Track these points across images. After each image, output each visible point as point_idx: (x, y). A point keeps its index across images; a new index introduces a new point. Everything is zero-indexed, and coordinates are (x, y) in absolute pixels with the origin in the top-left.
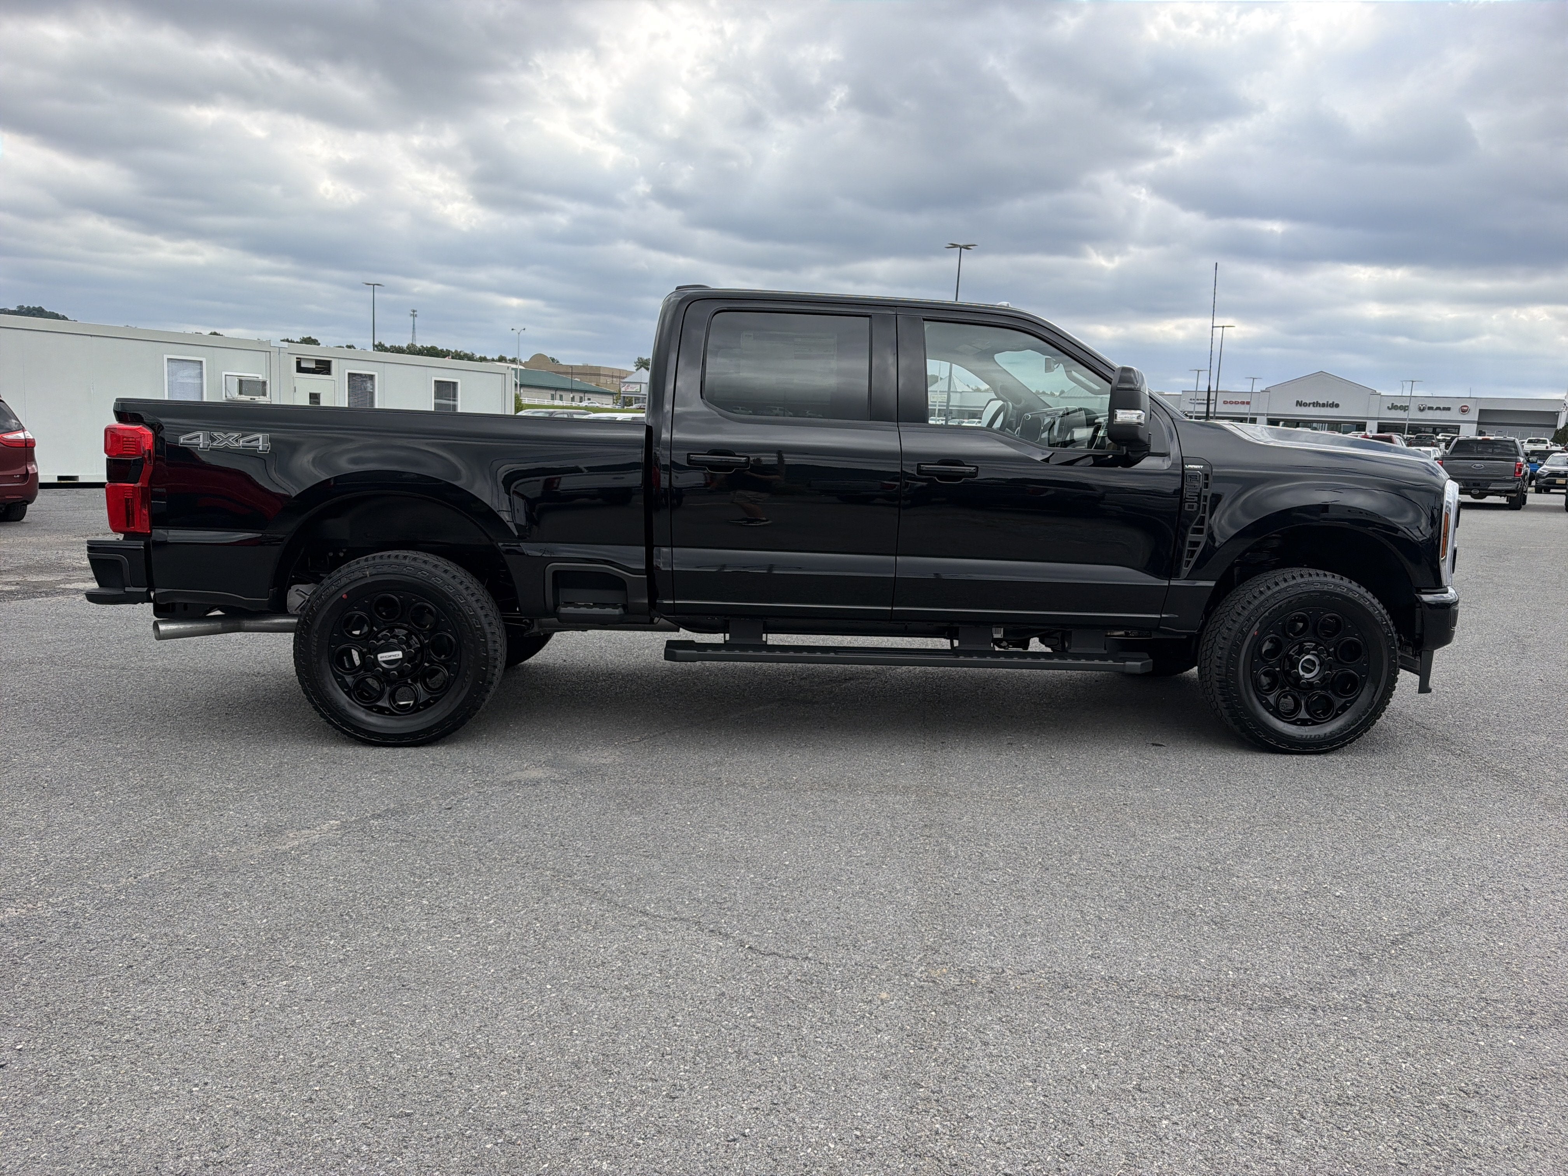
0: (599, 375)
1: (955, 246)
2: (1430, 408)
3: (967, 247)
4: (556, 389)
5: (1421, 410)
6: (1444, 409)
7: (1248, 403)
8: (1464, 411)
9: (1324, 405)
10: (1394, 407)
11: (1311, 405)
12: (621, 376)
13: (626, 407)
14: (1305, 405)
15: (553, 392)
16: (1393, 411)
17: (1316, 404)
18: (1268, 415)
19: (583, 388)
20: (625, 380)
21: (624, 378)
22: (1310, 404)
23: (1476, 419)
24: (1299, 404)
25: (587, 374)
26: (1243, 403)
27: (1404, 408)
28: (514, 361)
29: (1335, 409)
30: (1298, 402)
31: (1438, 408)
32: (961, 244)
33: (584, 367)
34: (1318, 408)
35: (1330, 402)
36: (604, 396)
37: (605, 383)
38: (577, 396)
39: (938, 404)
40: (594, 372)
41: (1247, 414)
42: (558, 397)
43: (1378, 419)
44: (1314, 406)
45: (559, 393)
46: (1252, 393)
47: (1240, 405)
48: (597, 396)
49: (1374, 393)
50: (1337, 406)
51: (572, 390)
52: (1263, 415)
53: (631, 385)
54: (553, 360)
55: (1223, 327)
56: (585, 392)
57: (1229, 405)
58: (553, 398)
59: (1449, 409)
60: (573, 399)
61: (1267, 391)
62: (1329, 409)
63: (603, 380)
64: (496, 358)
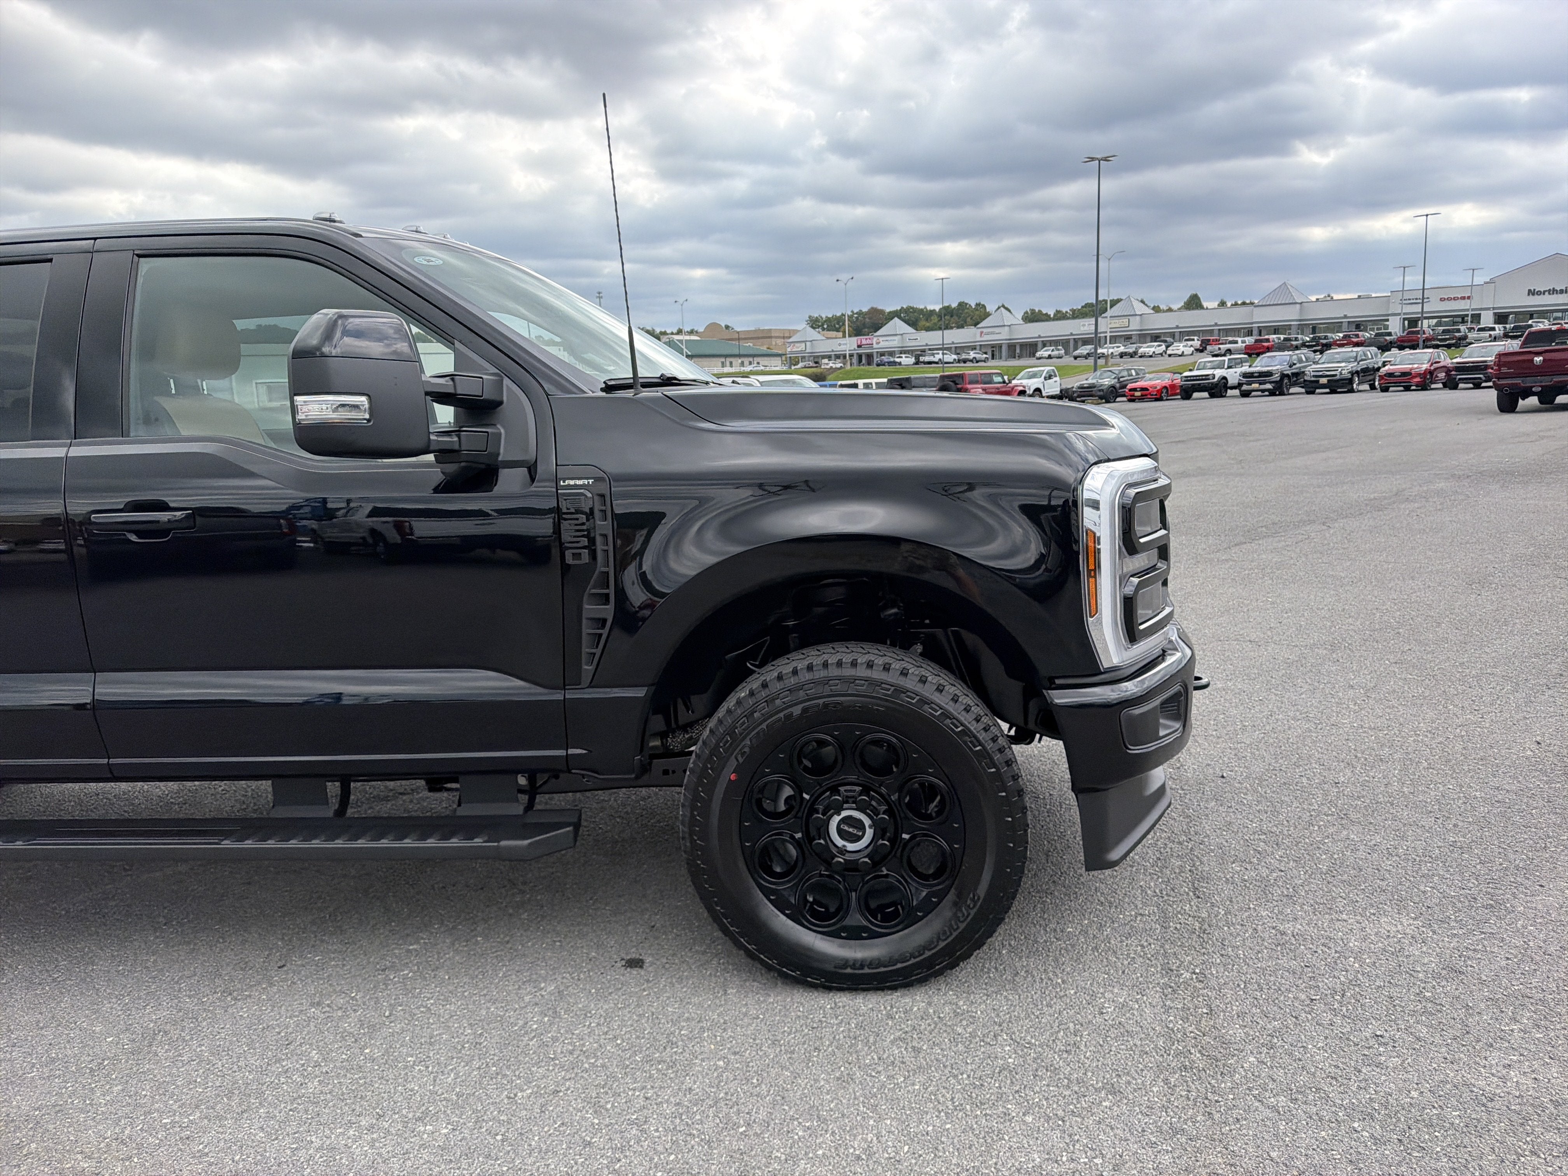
0: (770, 337)
1: (1093, 159)
3: (1106, 159)
4: (726, 356)
7: (1469, 298)
9: (1561, 292)
11: (1547, 293)
12: (786, 335)
13: (793, 367)
14: (1539, 293)
15: (723, 360)
17: (1553, 291)
18: (1494, 308)
19: (751, 352)
20: (790, 340)
21: (790, 337)
22: (1544, 292)
24: (1531, 293)
25: (758, 338)
26: (1463, 298)
28: (691, 332)
30: (1530, 291)
32: (1099, 156)
33: (755, 331)
34: (1554, 296)
36: (772, 358)
37: (777, 345)
38: (746, 361)
39: (1109, 330)
40: (765, 335)
41: (1468, 310)
42: (728, 364)
44: (1549, 294)
45: (728, 360)
46: (1472, 286)
47: (1460, 301)
48: (766, 358)
51: (740, 356)
52: (1488, 309)
53: (797, 345)
54: (727, 327)
55: (1427, 215)
56: (754, 356)
57: (1447, 302)
58: (723, 365)
60: (742, 364)
61: (1492, 281)
63: (774, 341)
64: (675, 331)
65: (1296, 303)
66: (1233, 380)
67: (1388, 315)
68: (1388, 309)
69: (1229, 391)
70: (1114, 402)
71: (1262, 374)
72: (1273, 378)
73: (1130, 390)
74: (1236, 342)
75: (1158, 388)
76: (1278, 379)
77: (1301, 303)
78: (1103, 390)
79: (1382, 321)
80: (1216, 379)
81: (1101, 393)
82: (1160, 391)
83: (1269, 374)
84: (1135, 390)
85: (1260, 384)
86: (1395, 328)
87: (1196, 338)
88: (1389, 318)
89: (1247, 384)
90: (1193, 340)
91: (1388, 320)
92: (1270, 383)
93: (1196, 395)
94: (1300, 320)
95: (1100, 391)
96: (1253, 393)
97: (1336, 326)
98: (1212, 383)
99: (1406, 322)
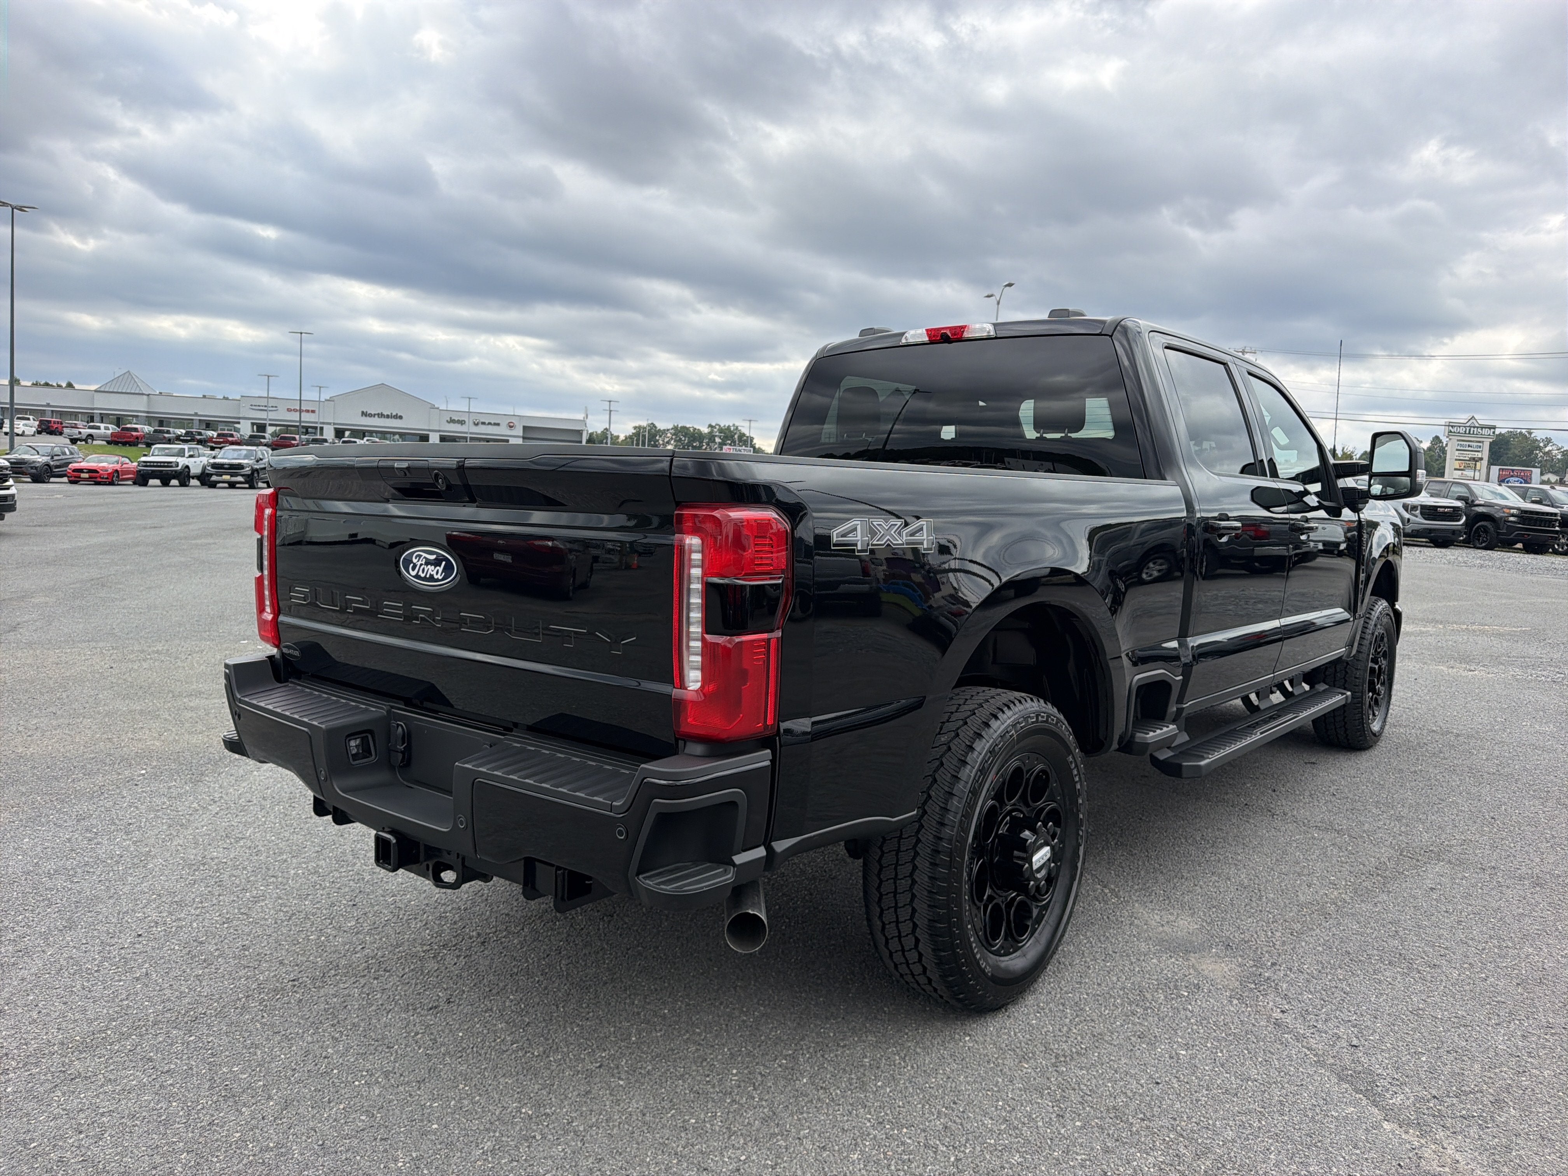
2: (483, 423)
3: (21, 209)
5: (476, 424)
6: (495, 424)
7: (313, 411)
8: (511, 427)
9: (388, 417)
10: (452, 421)
14: (370, 415)
16: (452, 424)
17: (381, 415)
18: (334, 424)
22: (375, 415)
23: (521, 434)
24: (364, 414)
26: (308, 411)
27: (462, 422)
29: (398, 420)
30: (363, 412)
31: (490, 424)
34: (383, 419)
35: (394, 414)
43: (439, 431)
44: (379, 417)
47: (295, 412)
49: (433, 407)
50: (401, 417)
52: (329, 424)
59: (498, 424)
62: (393, 420)
65: (143, 394)
66: (195, 470)
67: (239, 418)
68: (239, 413)
69: (191, 480)
70: (48, 482)
71: (232, 467)
72: (243, 472)
73: (75, 470)
74: (98, 428)
75: (110, 471)
76: (250, 472)
77: (148, 395)
78: (36, 468)
79: (232, 423)
80: (179, 468)
81: (34, 471)
82: (111, 475)
83: (240, 467)
84: (81, 470)
85: (232, 476)
86: (246, 429)
87: (31, 417)
88: (241, 421)
89: (217, 475)
90: (29, 419)
91: (239, 423)
92: (242, 475)
93: (152, 482)
94: (148, 412)
95: (32, 468)
96: (219, 485)
97: (181, 422)
98: (176, 471)
99: (255, 427)
